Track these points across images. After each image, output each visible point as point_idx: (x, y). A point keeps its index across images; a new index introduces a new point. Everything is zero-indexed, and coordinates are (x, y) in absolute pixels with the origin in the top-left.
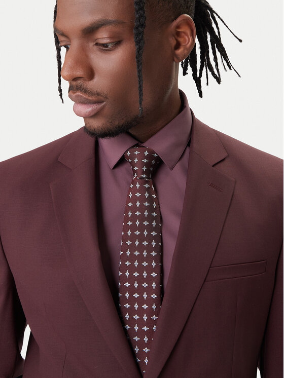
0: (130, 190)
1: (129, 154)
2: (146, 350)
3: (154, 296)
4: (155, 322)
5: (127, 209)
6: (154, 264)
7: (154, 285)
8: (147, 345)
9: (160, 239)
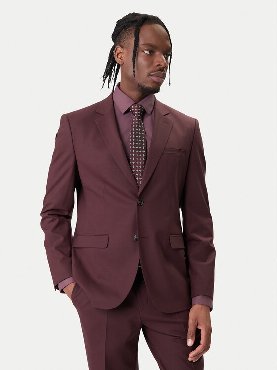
0: (133, 121)
1: (132, 107)
2: (141, 178)
3: (144, 159)
4: (144, 168)
5: (132, 128)
6: (144, 148)
7: (144, 155)
8: (141, 177)
9: (146, 139)
